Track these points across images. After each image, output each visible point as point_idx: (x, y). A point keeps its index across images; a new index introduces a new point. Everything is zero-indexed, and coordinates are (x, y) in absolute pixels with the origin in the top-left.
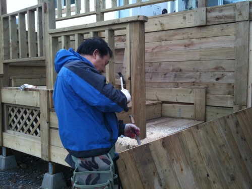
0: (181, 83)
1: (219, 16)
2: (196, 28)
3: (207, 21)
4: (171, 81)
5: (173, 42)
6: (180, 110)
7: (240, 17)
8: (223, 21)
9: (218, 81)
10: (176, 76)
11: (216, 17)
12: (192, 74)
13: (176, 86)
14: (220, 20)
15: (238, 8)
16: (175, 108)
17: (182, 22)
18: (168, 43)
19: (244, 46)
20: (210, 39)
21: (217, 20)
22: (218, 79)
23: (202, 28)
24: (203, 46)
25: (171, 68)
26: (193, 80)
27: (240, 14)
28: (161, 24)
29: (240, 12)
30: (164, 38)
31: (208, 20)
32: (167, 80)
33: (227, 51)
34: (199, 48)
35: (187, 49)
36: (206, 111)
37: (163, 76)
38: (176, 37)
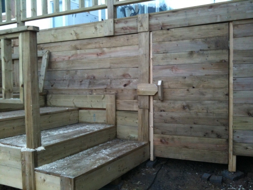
0: (95, 90)
1: (125, 27)
2: (106, 38)
3: (115, 32)
4: (86, 88)
5: (87, 51)
6: (94, 116)
7: (141, 28)
8: (128, 31)
9: (126, 87)
10: (90, 83)
11: (122, 28)
12: (104, 81)
13: (91, 93)
14: (126, 31)
15: (139, 19)
16: (90, 114)
17: (94, 32)
18: (83, 51)
19: (145, 55)
20: (118, 49)
21: (123, 31)
22: (125, 85)
23: (111, 38)
24: (113, 55)
25: (86, 75)
26: (105, 87)
27: (142, 26)
28: (76, 34)
29: (141, 24)
30: (79, 47)
31: (116, 30)
32: (83, 87)
33: (132, 59)
34: (109, 57)
35: (99, 57)
36: (116, 115)
37: (79, 83)
38: (90, 46)
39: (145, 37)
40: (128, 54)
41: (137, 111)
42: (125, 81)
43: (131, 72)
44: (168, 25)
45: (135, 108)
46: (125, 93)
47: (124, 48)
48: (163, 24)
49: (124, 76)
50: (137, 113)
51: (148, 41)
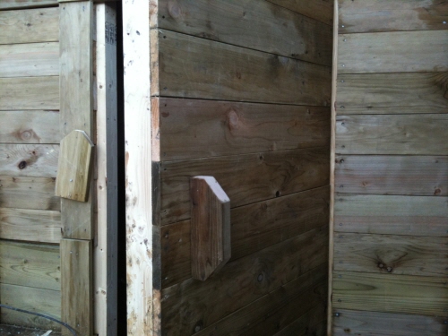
39: (80, 17)
40: (32, 69)
41: (57, 245)
42: (22, 151)
43: (38, 125)
45: (53, 234)
46: (23, 186)
47: (18, 49)
49: (19, 135)
50: (58, 251)
51: (88, 30)
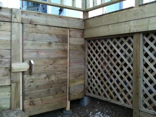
7: (15, 19)
8: (1, 19)
15: (14, 12)
19: (18, 40)
29: (15, 16)
40: (1, 38)
44: (35, 22)
45: (7, 83)
48: (31, 20)
50: (11, 87)
